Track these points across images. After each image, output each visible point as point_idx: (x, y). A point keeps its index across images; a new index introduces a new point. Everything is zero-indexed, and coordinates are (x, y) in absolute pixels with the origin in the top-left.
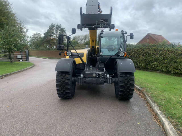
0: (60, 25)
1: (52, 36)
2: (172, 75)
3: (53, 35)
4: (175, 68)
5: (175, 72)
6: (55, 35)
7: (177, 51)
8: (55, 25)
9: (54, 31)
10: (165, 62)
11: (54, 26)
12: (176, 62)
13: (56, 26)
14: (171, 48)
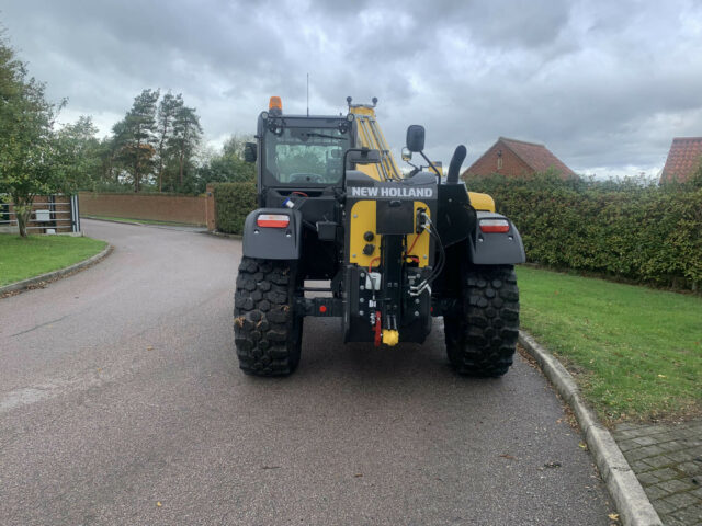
0: (179, 97)
1: (146, 136)
2: (571, 274)
3: (149, 132)
4: (581, 253)
5: (582, 265)
6: (156, 134)
7: (586, 201)
8: (158, 96)
9: (156, 118)
10: (555, 232)
11: (155, 100)
12: (582, 234)
13: (161, 98)
14: (569, 193)
